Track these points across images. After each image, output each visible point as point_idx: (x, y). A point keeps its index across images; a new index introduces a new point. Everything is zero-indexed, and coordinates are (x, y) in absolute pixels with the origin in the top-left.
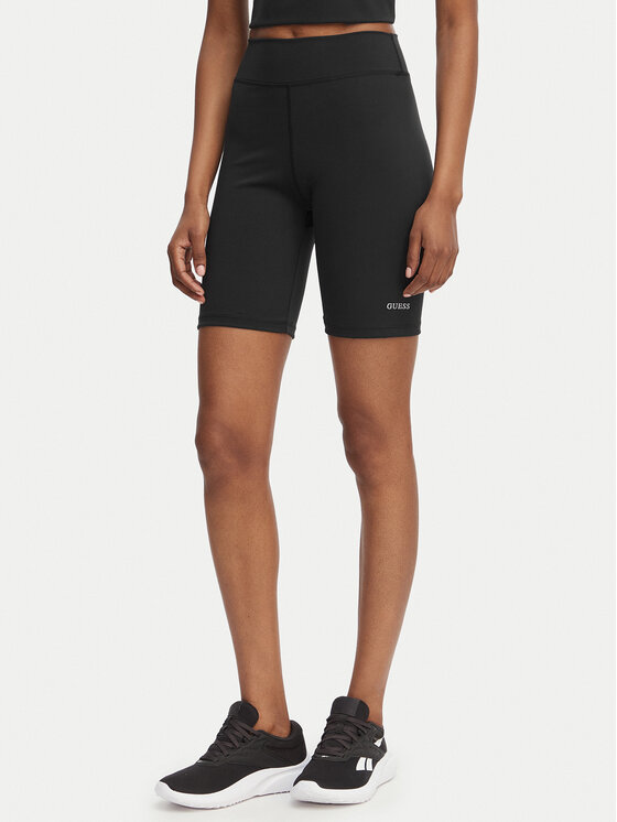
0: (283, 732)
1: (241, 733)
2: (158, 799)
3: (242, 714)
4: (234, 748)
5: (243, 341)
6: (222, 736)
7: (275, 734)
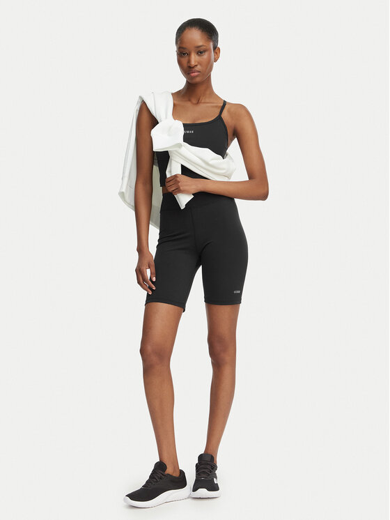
0: (177, 474)
1: (160, 475)
2: (125, 504)
3: (160, 467)
4: (157, 482)
5: (163, 308)
6: (152, 476)
7: (174, 475)
